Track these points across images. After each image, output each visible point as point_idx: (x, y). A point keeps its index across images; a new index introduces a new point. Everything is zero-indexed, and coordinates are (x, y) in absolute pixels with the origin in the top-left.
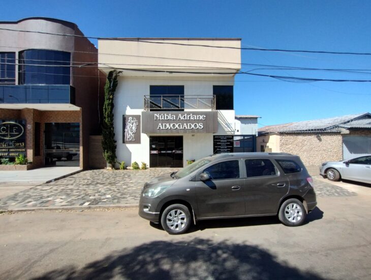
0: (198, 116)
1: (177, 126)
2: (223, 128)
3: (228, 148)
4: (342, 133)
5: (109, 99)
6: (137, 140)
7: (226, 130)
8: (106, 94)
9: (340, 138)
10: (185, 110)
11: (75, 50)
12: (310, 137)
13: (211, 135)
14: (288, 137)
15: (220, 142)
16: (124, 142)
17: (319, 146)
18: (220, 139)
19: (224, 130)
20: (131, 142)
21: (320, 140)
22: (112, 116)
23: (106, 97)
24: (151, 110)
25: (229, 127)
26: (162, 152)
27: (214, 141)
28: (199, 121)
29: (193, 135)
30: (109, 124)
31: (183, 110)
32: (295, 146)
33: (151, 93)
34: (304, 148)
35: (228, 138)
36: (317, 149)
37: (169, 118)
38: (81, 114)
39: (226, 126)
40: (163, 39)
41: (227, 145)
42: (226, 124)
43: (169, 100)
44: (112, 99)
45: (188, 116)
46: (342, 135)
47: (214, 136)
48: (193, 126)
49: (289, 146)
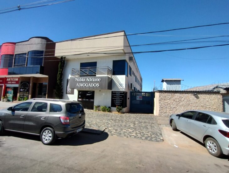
0: (97, 79)
1: (85, 85)
2: (117, 86)
3: (120, 100)
4: (221, 93)
5: (60, 71)
6: (72, 93)
7: (119, 88)
8: (59, 69)
9: (220, 97)
10: (97, 76)
11: (46, 49)
12: (187, 95)
13: (111, 91)
14: (166, 94)
15: (115, 95)
16: (66, 93)
17: (196, 103)
18: (115, 93)
19: (118, 87)
20: (69, 93)
21: (197, 98)
22: (61, 80)
23: (59, 70)
24: (80, 76)
25: (121, 86)
26: (84, 100)
27: (112, 95)
28: (97, 82)
29: (100, 91)
30: (59, 84)
31: (95, 76)
32: (172, 101)
33: (80, 67)
34: (181, 103)
35: (121, 93)
36: (194, 105)
37: (82, 80)
38: (48, 79)
39: (119, 85)
40: (83, 38)
41: (120, 98)
42: (120, 84)
43: (83, 71)
44: (62, 71)
45: (92, 79)
46: (222, 94)
47: (112, 92)
48: (94, 85)
49: (167, 101)
